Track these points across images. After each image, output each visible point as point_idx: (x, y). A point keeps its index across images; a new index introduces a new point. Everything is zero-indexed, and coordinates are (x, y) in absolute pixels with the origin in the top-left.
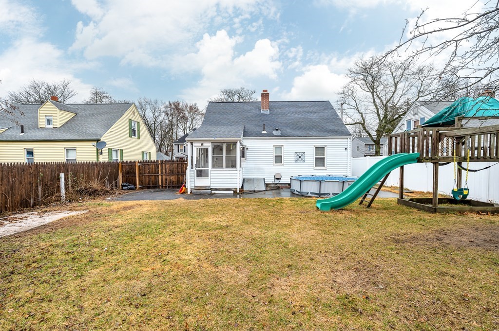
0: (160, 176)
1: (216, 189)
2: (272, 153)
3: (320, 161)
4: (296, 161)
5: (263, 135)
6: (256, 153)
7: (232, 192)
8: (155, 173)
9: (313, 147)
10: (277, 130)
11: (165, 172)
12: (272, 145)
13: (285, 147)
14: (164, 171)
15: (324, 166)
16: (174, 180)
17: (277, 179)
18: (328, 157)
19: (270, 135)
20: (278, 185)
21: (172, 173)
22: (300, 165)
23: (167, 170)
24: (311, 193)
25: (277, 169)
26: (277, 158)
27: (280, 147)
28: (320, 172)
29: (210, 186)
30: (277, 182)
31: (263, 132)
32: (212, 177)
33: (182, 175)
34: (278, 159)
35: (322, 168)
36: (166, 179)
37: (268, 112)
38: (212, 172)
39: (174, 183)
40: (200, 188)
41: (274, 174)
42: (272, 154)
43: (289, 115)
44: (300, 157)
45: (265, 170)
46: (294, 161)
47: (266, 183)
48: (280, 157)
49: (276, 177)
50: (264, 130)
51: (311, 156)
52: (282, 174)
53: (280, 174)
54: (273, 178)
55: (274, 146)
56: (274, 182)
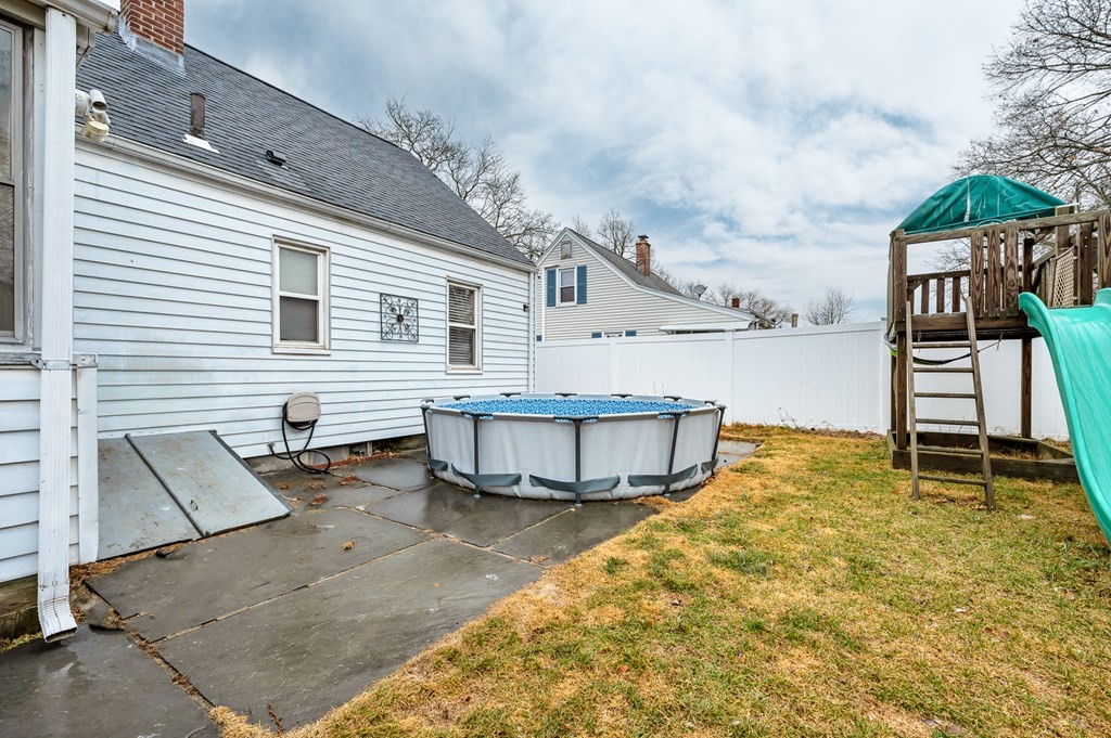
2: (266, 281)
3: (462, 343)
4: (385, 337)
5: (198, 156)
6: (139, 261)
9: (444, 282)
12: (269, 233)
13: (335, 259)
15: (475, 361)
17: (296, 426)
18: (486, 330)
19: (245, 170)
20: (305, 459)
22: (400, 353)
24: (634, 481)
25: (294, 374)
27: (312, 252)
30: (297, 442)
31: (192, 139)
34: (300, 318)
35: (472, 368)
37: (177, 68)
41: (281, 401)
42: (267, 283)
44: (398, 319)
45: (217, 377)
46: (377, 337)
47: (244, 453)
48: (306, 311)
49: (293, 416)
50: (196, 133)
51: (435, 320)
52: (323, 398)
53: (313, 399)
54: (277, 424)
55: (277, 240)
56: (279, 448)
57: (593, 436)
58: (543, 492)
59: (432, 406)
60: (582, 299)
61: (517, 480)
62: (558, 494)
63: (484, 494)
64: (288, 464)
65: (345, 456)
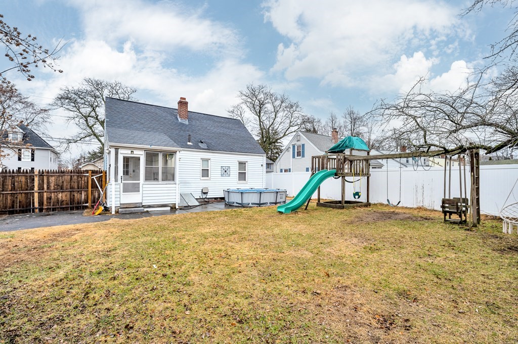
0: (36, 195)
1: (149, 206)
3: (242, 176)
4: (222, 175)
5: (189, 147)
7: (169, 208)
8: (27, 190)
9: (237, 162)
10: (202, 142)
11: (48, 188)
12: (200, 158)
13: (212, 161)
14: (45, 186)
15: (245, 180)
16: (64, 198)
18: (249, 172)
19: (196, 147)
20: (206, 200)
21: (60, 188)
22: (226, 179)
23: (52, 185)
24: (252, 204)
25: (203, 183)
26: (203, 171)
27: (207, 160)
28: (243, 186)
29: (141, 203)
30: (204, 196)
31: (189, 143)
32: (144, 192)
33: (78, 191)
34: (205, 173)
35: (244, 182)
36: (49, 198)
37: (187, 122)
38: (144, 186)
39: (65, 203)
40: (128, 206)
41: (202, 188)
42: (199, 167)
43: (208, 128)
44: (225, 171)
45: (192, 184)
46: (220, 175)
47: (196, 197)
48: (206, 171)
49: (203, 192)
50: (189, 142)
51: (235, 171)
52: (209, 188)
53: (207, 188)
54: (201, 193)
55: (201, 159)
56: (201, 197)
57: (245, 196)
58: (237, 205)
59: (231, 190)
60: (303, 156)
61: (234, 203)
62: (240, 205)
63: (230, 205)
64: (203, 200)
65: (214, 200)
